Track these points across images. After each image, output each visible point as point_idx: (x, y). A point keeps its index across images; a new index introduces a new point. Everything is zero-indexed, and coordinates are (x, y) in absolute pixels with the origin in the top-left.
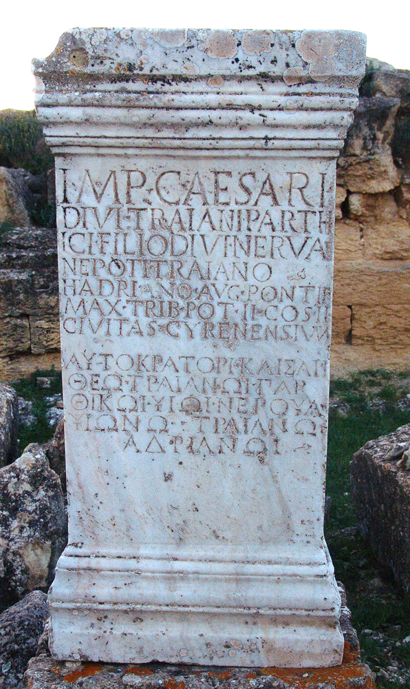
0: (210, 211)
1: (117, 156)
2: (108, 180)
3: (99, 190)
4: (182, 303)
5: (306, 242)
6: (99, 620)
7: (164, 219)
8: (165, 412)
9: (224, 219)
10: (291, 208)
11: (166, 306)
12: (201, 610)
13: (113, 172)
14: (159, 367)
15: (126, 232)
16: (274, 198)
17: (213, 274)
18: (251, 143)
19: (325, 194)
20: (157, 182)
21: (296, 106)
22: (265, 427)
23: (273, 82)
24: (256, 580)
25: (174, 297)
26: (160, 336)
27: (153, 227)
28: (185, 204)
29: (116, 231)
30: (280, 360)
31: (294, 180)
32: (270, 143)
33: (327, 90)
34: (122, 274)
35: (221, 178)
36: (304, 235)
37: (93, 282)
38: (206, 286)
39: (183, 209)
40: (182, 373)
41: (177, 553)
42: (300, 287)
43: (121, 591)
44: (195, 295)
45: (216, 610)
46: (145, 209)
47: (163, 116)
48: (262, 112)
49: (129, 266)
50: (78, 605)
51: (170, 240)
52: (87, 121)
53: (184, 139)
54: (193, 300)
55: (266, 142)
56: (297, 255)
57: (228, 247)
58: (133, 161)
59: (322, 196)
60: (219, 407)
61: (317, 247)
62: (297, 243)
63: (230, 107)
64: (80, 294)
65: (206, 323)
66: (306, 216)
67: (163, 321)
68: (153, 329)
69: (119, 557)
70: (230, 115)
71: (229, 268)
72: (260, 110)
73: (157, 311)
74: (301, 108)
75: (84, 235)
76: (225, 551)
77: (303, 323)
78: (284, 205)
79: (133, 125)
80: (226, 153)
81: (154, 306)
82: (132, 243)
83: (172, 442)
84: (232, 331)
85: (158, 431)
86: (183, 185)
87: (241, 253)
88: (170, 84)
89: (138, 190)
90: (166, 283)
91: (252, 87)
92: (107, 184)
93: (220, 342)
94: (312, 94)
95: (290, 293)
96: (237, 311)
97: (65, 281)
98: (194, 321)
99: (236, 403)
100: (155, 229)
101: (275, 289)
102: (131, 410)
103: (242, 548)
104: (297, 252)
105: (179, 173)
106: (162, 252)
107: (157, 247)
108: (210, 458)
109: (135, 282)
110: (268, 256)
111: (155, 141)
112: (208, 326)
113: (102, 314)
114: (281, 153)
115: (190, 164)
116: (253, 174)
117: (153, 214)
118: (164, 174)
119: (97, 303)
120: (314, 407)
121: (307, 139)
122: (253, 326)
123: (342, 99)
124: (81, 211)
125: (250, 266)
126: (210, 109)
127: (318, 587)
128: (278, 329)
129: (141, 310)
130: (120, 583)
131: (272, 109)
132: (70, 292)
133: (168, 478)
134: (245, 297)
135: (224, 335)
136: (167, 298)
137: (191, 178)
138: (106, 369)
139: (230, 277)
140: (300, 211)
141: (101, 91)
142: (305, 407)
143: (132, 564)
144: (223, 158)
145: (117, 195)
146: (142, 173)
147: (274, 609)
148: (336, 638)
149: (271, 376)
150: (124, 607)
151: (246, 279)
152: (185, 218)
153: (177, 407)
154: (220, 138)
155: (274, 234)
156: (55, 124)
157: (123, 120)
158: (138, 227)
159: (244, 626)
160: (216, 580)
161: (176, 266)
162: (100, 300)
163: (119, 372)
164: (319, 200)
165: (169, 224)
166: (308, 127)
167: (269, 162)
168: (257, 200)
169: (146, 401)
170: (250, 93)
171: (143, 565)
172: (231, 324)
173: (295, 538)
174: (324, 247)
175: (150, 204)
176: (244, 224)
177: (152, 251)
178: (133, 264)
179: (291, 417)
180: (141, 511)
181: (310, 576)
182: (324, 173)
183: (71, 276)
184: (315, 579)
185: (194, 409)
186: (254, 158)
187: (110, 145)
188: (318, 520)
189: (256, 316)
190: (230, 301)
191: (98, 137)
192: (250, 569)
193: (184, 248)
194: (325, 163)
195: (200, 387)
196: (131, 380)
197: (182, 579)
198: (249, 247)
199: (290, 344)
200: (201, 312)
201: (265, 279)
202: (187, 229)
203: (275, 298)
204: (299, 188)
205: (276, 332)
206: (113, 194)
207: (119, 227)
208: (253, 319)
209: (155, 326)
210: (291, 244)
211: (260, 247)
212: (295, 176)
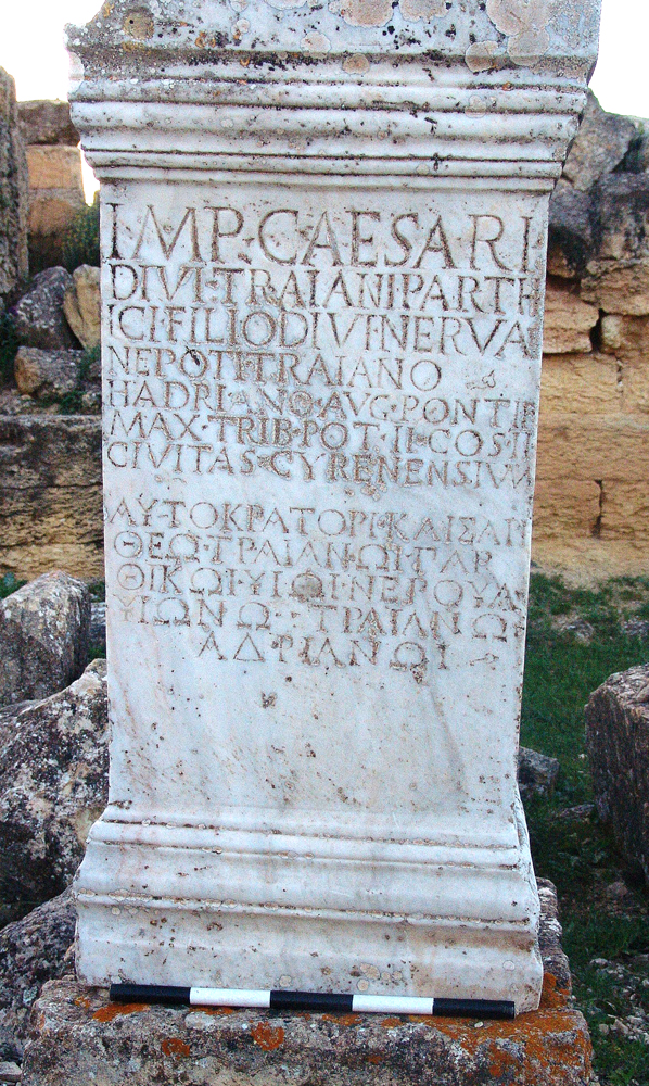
0: (344, 273)
1: (200, 184)
2: (184, 222)
3: (168, 239)
4: (296, 422)
5: (497, 328)
6: (153, 924)
7: (270, 287)
8: (265, 596)
9: (365, 288)
10: (474, 273)
11: (270, 426)
12: (315, 914)
13: (191, 210)
14: (258, 525)
15: (209, 306)
16: (448, 256)
17: (347, 376)
18: (412, 166)
19: (530, 251)
20: (261, 227)
21: (483, 105)
22: (425, 625)
23: (449, 66)
24: (405, 869)
25: (284, 412)
26: (261, 474)
27: (253, 299)
28: (304, 263)
29: (194, 305)
30: (450, 518)
31: (479, 228)
32: (442, 166)
33: (537, 80)
34: (202, 374)
35: (363, 221)
36: (495, 317)
37: (156, 385)
38: (335, 396)
39: (300, 270)
40: (294, 534)
41: (280, 823)
42: (486, 400)
43: (188, 879)
44: (317, 410)
45: (340, 915)
46: (240, 271)
47: (272, 119)
48: (430, 115)
49: (213, 360)
50: (121, 899)
51: (280, 320)
52: (150, 126)
53: (305, 157)
54: (314, 417)
55: (436, 164)
56: (482, 348)
57: (373, 334)
58: (222, 192)
59: (525, 255)
60: (352, 590)
61: (515, 336)
62: (483, 330)
63: (378, 105)
64: (135, 404)
65: (333, 456)
66: (498, 286)
67: (267, 451)
68: (250, 462)
69: (188, 826)
70: (379, 119)
71: (373, 368)
72: (426, 111)
73: (256, 435)
74: (493, 109)
75: (143, 310)
76: (356, 822)
77: (489, 459)
78: (463, 268)
79: (224, 134)
80: (372, 181)
81: (253, 425)
82: (220, 324)
83: (275, 645)
84: (376, 469)
85: (254, 627)
86: (302, 233)
87: (392, 344)
88: (283, 67)
89: (230, 239)
90: (272, 390)
91: (414, 73)
92: (181, 228)
93: (357, 487)
94: (511, 87)
95: (469, 410)
96: (383, 437)
97: (111, 383)
98: (315, 450)
99: (380, 584)
100: (256, 303)
101: (445, 403)
102: (211, 592)
103: (384, 818)
104: (483, 344)
105: (296, 213)
106: (266, 340)
107: (258, 332)
108: (336, 672)
109: (222, 387)
110: (436, 350)
111: (258, 159)
112: (336, 458)
113: (169, 436)
114: (458, 183)
115: (313, 197)
116: (414, 217)
117: (252, 279)
118: (272, 214)
119: (162, 420)
120: (504, 594)
121: (502, 161)
122: (410, 461)
123: (560, 94)
124: (139, 271)
125: (406, 366)
126: (347, 108)
127: (504, 884)
128: (450, 466)
129: (231, 432)
130: (188, 867)
131: (446, 111)
132: (119, 400)
133: (268, 702)
134: (398, 415)
135: (363, 475)
137: (314, 221)
138: (174, 525)
139: (374, 382)
140: (488, 278)
141: (173, 78)
142: (490, 594)
143: (208, 837)
144: (366, 189)
145: (196, 247)
146: (237, 213)
147: (433, 917)
148: (530, 967)
149: (437, 544)
150: (193, 905)
151: (399, 386)
152: (304, 287)
153: (284, 589)
154: (362, 157)
155: (446, 314)
156: (99, 130)
157: (206, 125)
158: (229, 300)
159: (382, 941)
160: (340, 867)
161: (289, 362)
162: (167, 415)
163: (196, 531)
164: (519, 260)
165: (279, 295)
166: (503, 140)
167: (439, 197)
168: (420, 259)
169: (236, 578)
170: (412, 84)
171: (225, 839)
172: (374, 457)
173: (470, 805)
174: (526, 338)
175: (249, 262)
176: (399, 298)
177: (252, 338)
178: (220, 358)
179: (467, 610)
180: (225, 753)
181: (489, 866)
182: (529, 216)
183: (121, 375)
184: (499, 870)
185: (312, 592)
186: (417, 190)
187: (187, 165)
188: (507, 776)
189: (414, 447)
190: (372, 421)
191: (168, 153)
192: (394, 851)
193: (302, 334)
194: (530, 201)
195: (323, 557)
196: (212, 544)
197: (286, 864)
198: (405, 335)
199: (469, 492)
200: (327, 437)
201: (430, 386)
202: (308, 304)
203: (446, 416)
204: (487, 241)
205: (445, 472)
206: (190, 245)
207: (198, 298)
208: (409, 450)
209: (253, 458)
210: (473, 331)
211: (423, 335)
212: (481, 220)
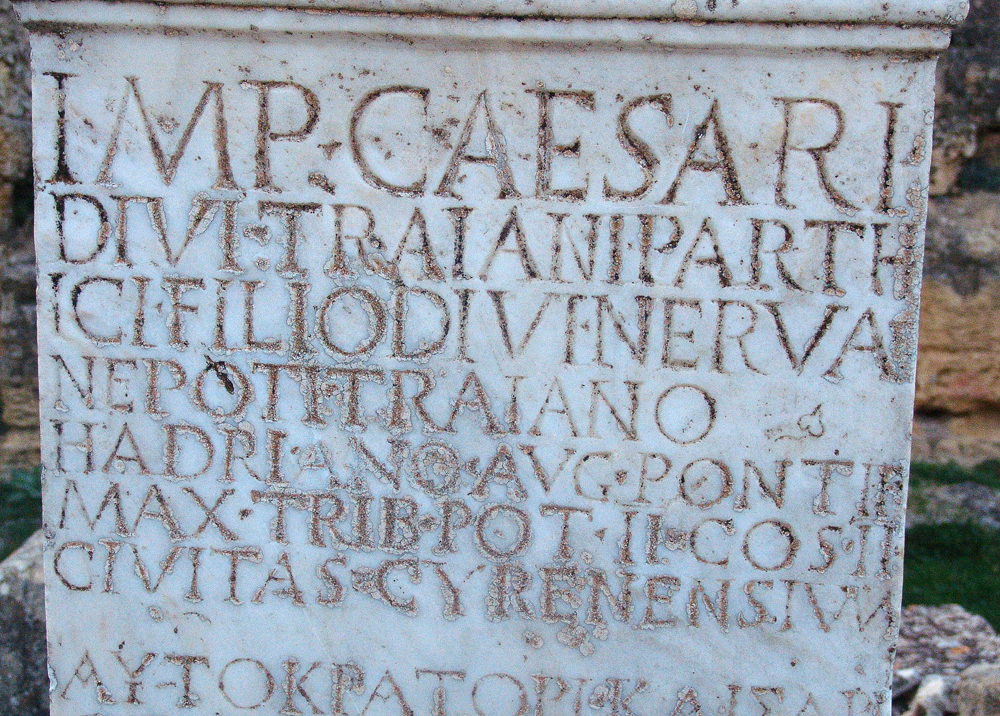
0: (520, 213)
2: (199, 111)
3: (168, 145)
4: (427, 504)
5: (828, 320)
7: (373, 239)
9: (565, 241)
10: (781, 213)
11: (376, 513)
13: (214, 87)
14: (353, 702)
15: (253, 275)
16: (731, 180)
17: (528, 414)
18: (662, 1)
19: (897, 170)
20: (354, 121)
25: (403, 483)
26: (360, 606)
27: (340, 263)
28: (441, 191)
29: (222, 274)
30: (734, 688)
31: (796, 124)
34: (240, 409)
35: (561, 110)
36: (823, 301)
37: (148, 433)
38: (503, 455)
39: (433, 206)
42: (806, 462)
44: (468, 480)
46: (313, 207)
49: (260, 383)
51: (392, 304)
54: (463, 494)
56: (797, 361)
57: (579, 332)
58: (278, 51)
59: (887, 177)
61: (865, 337)
62: (801, 326)
64: (106, 468)
65: (502, 570)
66: (832, 239)
67: (368, 560)
68: (335, 582)
71: (580, 400)
73: (347, 527)
77: (810, 576)
78: (762, 203)
80: (579, 31)
81: (340, 510)
82: (272, 313)
84: (586, 595)
86: (438, 133)
87: (618, 352)
89: (294, 145)
90: (378, 442)
92: (194, 122)
93: (547, 630)
95: (772, 481)
96: (601, 534)
97: (58, 427)
98: (464, 559)
100: (345, 271)
101: (724, 468)
104: (799, 352)
105: (424, 93)
106: (366, 343)
107: (350, 327)
109: (279, 436)
110: (705, 364)
112: (507, 573)
113: (175, 532)
115: (461, 62)
116: (663, 101)
117: (338, 224)
118: (377, 94)
119: (161, 499)
122: (653, 581)
124: (111, 207)
125: (648, 392)
128: (733, 591)
129: (298, 524)
132: (74, 460)
134: (630, 491)
135: (561, 607)
136: (379, 488)
137: (461, 111)
138: (188, 702)
139: (582, 425)
140: (811, 224)
144: (568, 47)
145: (224, 161)
146: (306, 92)
151: (632, 435)
152: (442, 239)
155: (727, 293)
158: (292, 264)
161: (411, 387)
162: (170, 489)
163: (230, 714)
164: (874, 188)
165: (391, 254)
167: (714, 64)
168: (675, 185)
172: (581, 573)
174: (887, 341)
175: (330, 189)
176: (632, 261)
177: (337, 339)
178: (274, 378)
182: (895, 101)
183: (79, 412)
186: (670, 49)
189: (661, 552)
190: (580, 502)
193: (438, 332)
194: (899, 71)
198: (645, 334)
199: (771, 641)
200: (488, 534)
201: (691, 435)
202: (448, 273)
203: (724, 494)
204: (811, 151)
205: (724, 601)
206: (212, 157)
207: (230, 261)
208: (652, 558)
209: (341, 573)
210: (780, 327)
211: (680, 334)
212: (799, 109)
